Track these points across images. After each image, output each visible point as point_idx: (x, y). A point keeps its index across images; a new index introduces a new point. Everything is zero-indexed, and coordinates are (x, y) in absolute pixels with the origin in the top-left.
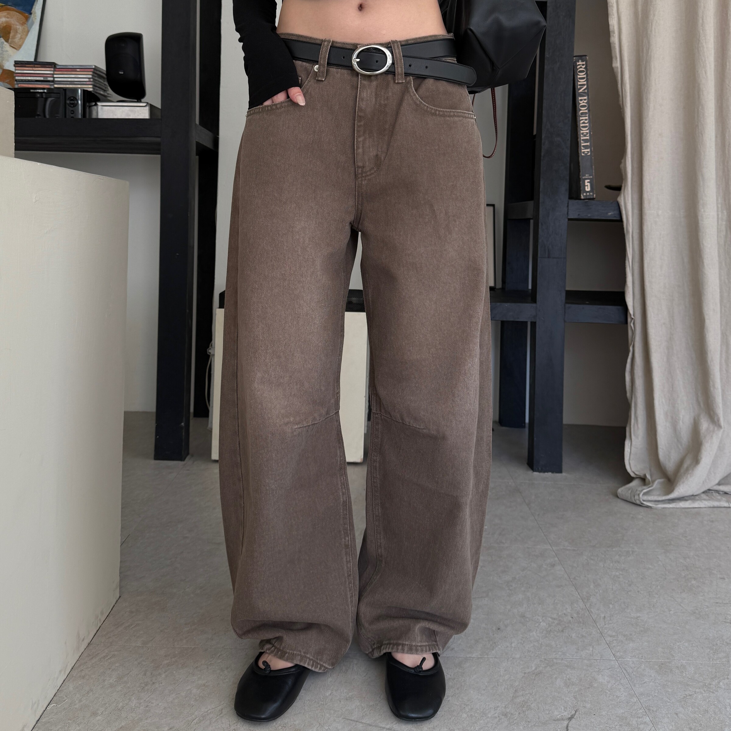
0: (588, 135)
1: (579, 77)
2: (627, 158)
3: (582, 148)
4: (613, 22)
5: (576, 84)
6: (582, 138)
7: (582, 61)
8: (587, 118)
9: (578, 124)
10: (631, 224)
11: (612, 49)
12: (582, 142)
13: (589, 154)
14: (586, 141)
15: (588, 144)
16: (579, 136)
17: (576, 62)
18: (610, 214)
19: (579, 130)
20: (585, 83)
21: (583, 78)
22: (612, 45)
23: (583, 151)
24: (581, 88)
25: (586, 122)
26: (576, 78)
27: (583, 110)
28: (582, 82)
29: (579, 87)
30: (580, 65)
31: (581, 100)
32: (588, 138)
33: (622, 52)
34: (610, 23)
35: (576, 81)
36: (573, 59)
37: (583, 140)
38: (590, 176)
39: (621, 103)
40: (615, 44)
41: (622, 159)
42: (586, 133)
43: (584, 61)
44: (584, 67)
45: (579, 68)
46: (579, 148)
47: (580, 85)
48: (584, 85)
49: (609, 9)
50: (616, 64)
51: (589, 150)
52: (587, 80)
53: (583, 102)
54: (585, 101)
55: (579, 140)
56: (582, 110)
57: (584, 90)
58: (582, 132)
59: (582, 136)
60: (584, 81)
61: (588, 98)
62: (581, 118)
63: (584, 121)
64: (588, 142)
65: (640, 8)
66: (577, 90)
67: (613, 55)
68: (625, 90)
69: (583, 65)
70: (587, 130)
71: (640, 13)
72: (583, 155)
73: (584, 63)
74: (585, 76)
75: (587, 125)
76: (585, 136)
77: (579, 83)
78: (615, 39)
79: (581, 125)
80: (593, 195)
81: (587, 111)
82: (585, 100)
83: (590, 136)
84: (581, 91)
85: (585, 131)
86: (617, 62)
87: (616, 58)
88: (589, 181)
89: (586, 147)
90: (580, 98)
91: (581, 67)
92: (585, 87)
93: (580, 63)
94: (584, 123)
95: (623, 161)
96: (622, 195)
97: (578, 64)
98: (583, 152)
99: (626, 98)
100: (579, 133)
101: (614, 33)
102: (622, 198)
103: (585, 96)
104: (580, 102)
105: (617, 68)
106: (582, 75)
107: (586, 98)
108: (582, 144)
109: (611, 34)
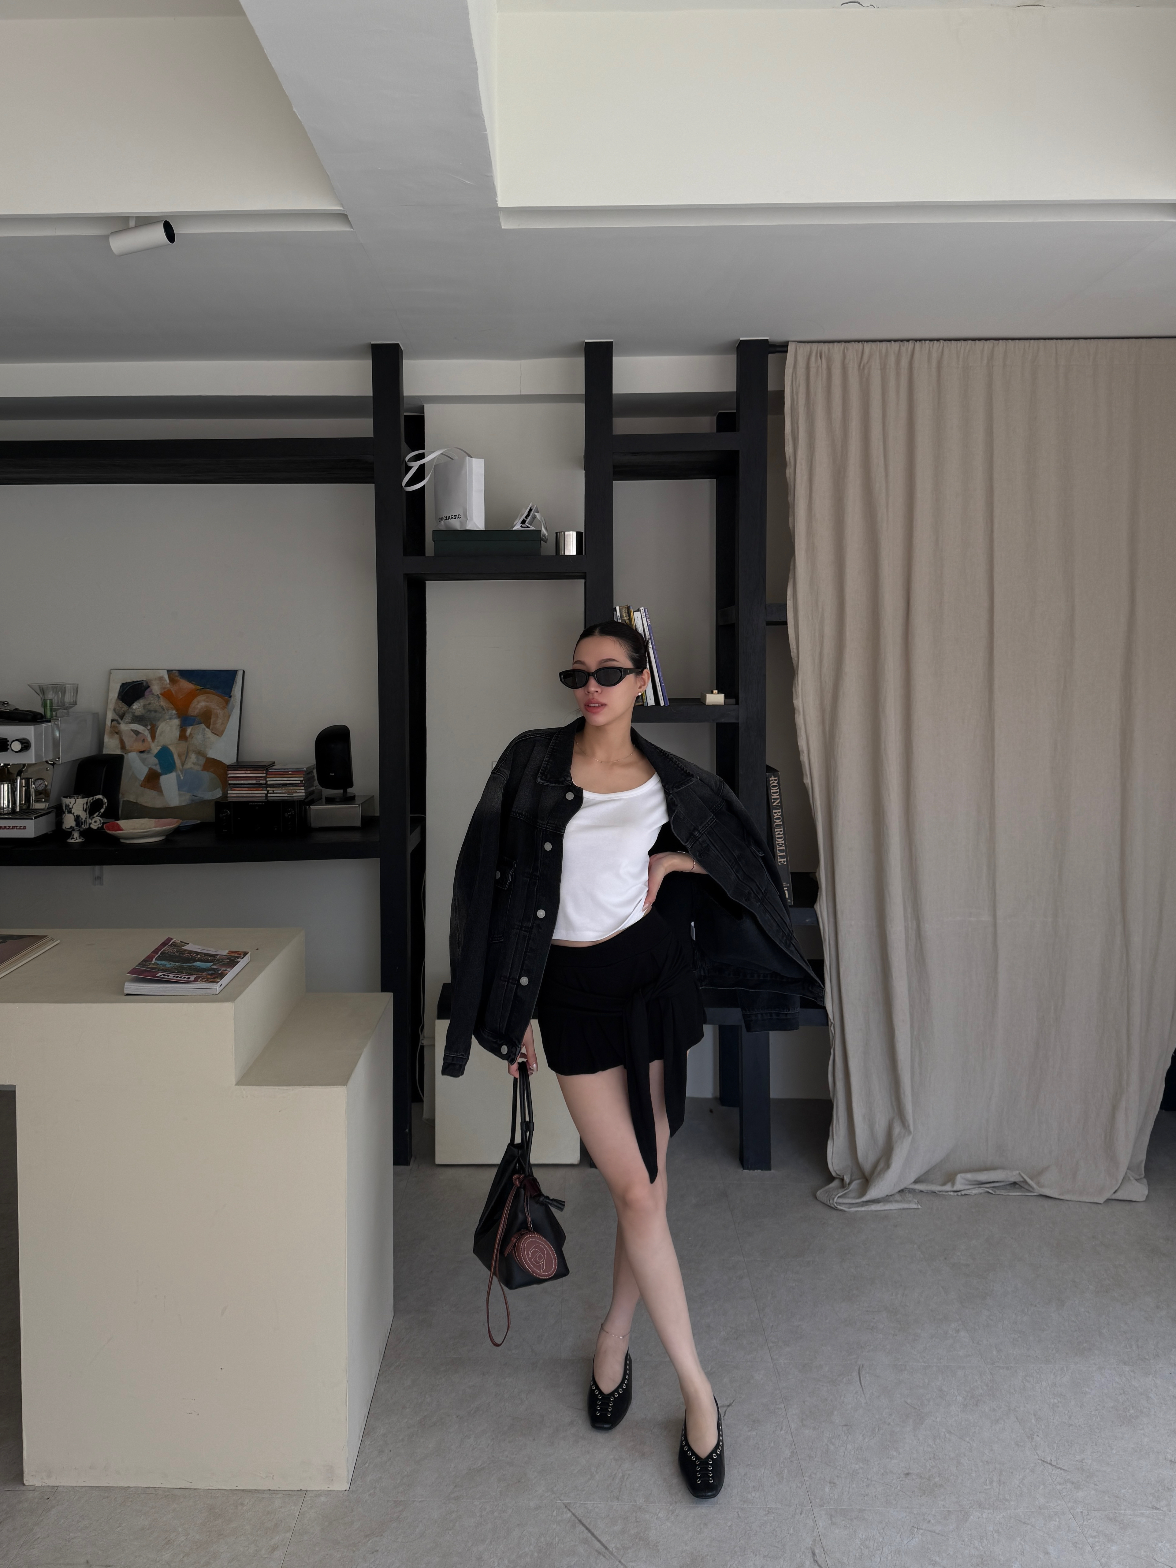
0: (784, 846)
1: (772, 791)
2: (820, 868)
3: (779, 858)
4: (802, 743)
5: (770, 798)
6: (778, 849)
7: (774, 777)
8: (782, 829)
9: (774, 835)
10: (827, 933)
11: (802, 766)
12: (778, 852)
13: (786, 863)
14: (781, 851)
15: (784, 854)
16: (775, 847)
17: (769, 778)
18: (807, 921)
19: (774, 841)
20: (778, 797)
21: (777, 792)
22: (802, 763)
23: (779, 860)
24: (774, 802)
25: (781, 833)
26: (769, 792)
27: (778, 822)
28: (776, 796)
29: (773, 801)
30: (773, 780)
31: (775, 813)
32: (784, 848)
33: (812, 770)
34: (799, 744)
35: (770, 795)
36: (766, 775)
37: (779, 850)
38: (787, 884)
39: (813, 815)
40: (804, 762)
41: (817, 868)
42: (782, 843)
43: (776, 777)
44: (776, 782)
45: (772, 783)
46: (776, 857)
47: (773, 799)
48: (778, 799)
49: (798, 731)
50: (807, 781)
51: (785, 860)
52: (780, 794)
53: (778, 815)
54: (779, 814)
55: (775, 850)
56: (776, 822)
57: (778, 803)
58: (777, 842)
59: (777, 846)
60: (778, 795)
61: (782, 810)
62: (776, 830)
63: (778, 832)
64: (783, 853)
65: (827, 729)
66: (771, 803)
67: (804, 772)
68: (816, 806)
69: (776, 780)
70: (782, 841)
71: (827, 733)
72: (779, 864)
73: (776, 778)
74: (778, 790)
75: (782, 836)
76: (781, 846)
77: (772, 797)
78: (804, 758)
79: (777, 836)
80: (791, 903)
81: (781, 823)
82: (779, 812)
83: (785, 846)
84: (775, 804)
85: (780, 841)
86: (807, 779)
87: (807, 775)
88: (787, 888)
89: (782, 857)
90: (774, 811)
91: (774, 783)
92: (779, 800)
93: (773, 778)
94: (779, 834)
95: (818, 870)
96: (818, 904)
97: (770, 779)
98: (780, 862)
99: (817, 813)
100: (775, 844)
101: (803, 753)
102: (818, 907)
103: (779, 809)
104: (774, 815)
105: (808, 784)
106: (774, 790)
107: (780, 811)
108: (778, 854)
109: (801, 753)
